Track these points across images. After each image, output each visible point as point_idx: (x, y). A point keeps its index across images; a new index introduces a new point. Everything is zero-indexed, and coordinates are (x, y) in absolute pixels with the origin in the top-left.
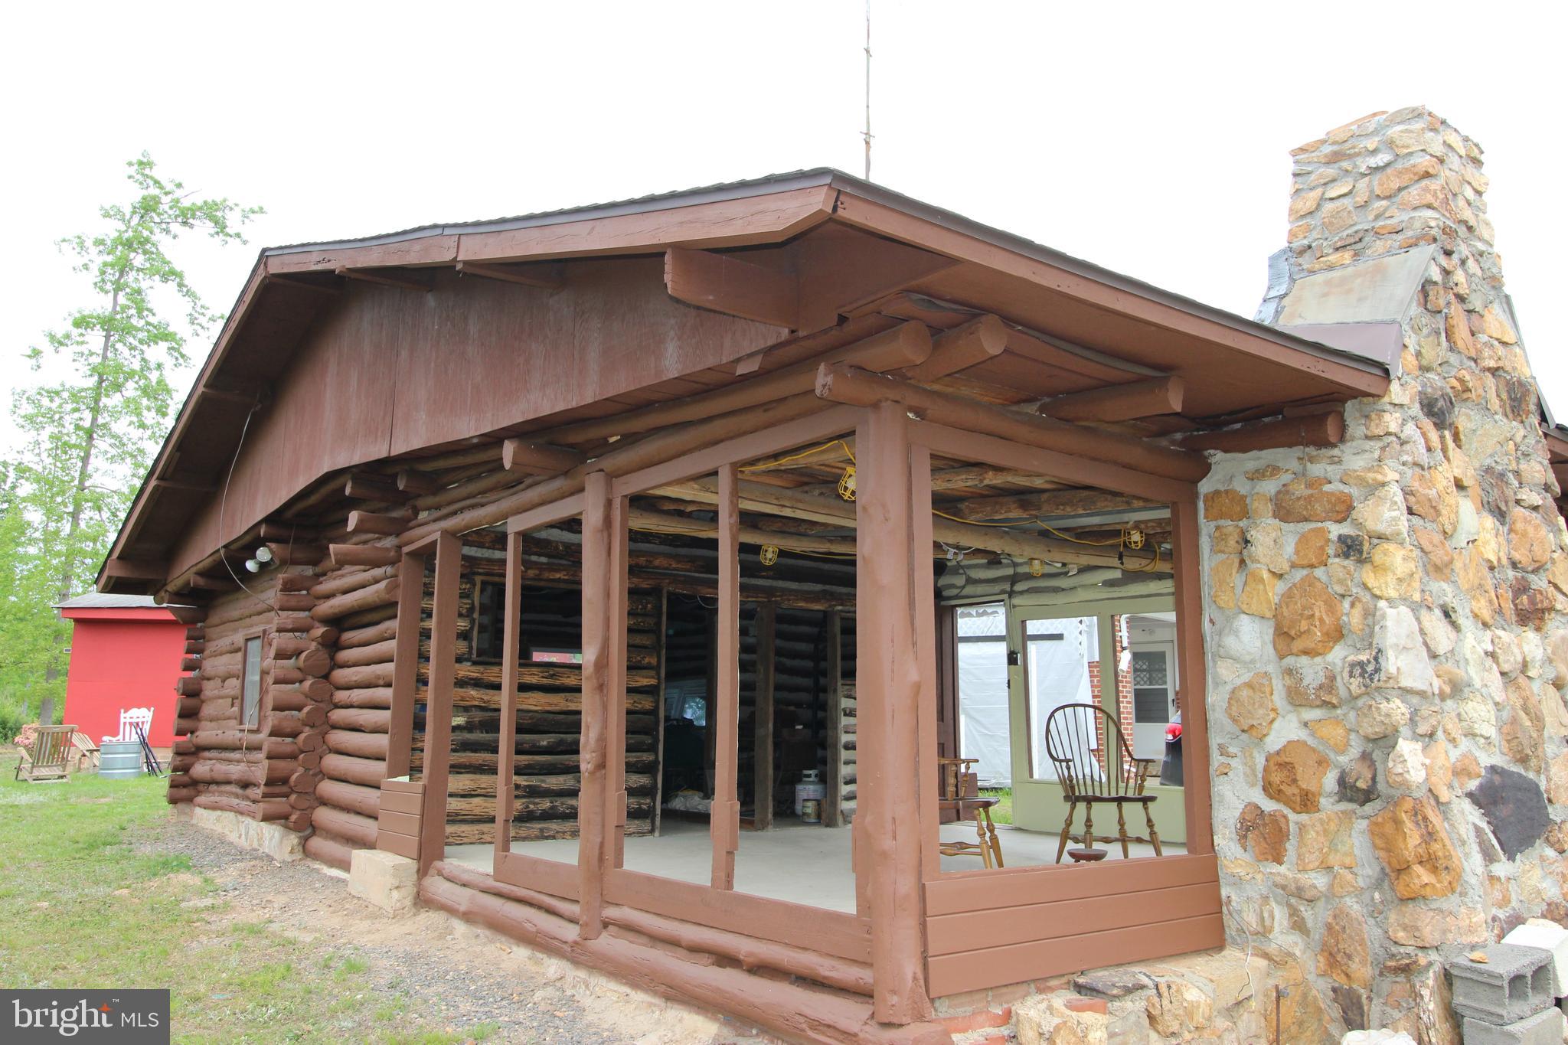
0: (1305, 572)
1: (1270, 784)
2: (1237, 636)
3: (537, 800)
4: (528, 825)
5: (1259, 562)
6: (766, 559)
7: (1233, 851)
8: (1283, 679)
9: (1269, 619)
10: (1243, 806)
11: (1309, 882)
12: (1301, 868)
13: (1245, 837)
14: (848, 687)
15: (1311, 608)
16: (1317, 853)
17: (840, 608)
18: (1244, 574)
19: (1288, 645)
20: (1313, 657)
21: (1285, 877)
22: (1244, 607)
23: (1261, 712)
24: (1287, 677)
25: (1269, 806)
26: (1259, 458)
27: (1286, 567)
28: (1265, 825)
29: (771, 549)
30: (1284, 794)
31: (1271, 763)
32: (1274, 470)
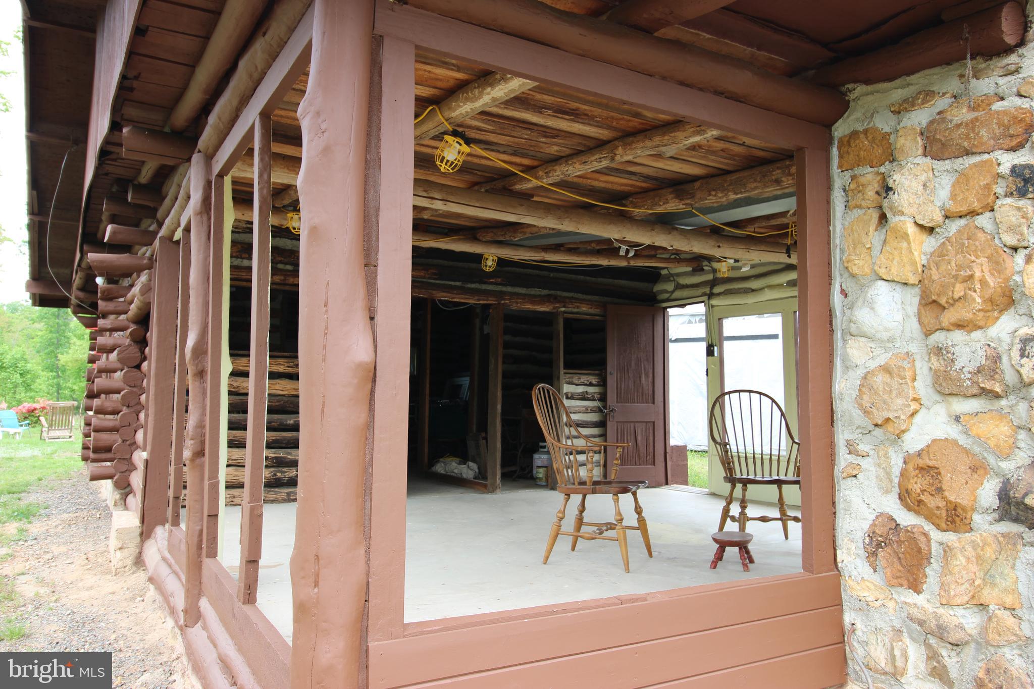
0: (962, 222)
1: (907, 491)
2: (872, 309)
3: (285, 469)
4: (276, 490)
5: (902, 214)
6: (486, 266)
7: (860, 570)
8: (929, 359)
9: (913, 285)
10: (873, 517)
11: (955, 621)
12: (944, 602)
13: (875, 554)
14: (569, 375)
15: (969, 267)
16: (967, 585)
17: (563, 309)
18: (884, 231)
19: (937, 317)
20: (970, 332)
21: (923, 608)
22: (882, 272)
23: (899, 402)
24: (934, 359)
25: (906, 519)
26: (908, 85)
27: (938, 217)
28: (900, 543)
29: (491, 258)
30: (925, 504)
31: (911, 467)
32: (929, 95)
